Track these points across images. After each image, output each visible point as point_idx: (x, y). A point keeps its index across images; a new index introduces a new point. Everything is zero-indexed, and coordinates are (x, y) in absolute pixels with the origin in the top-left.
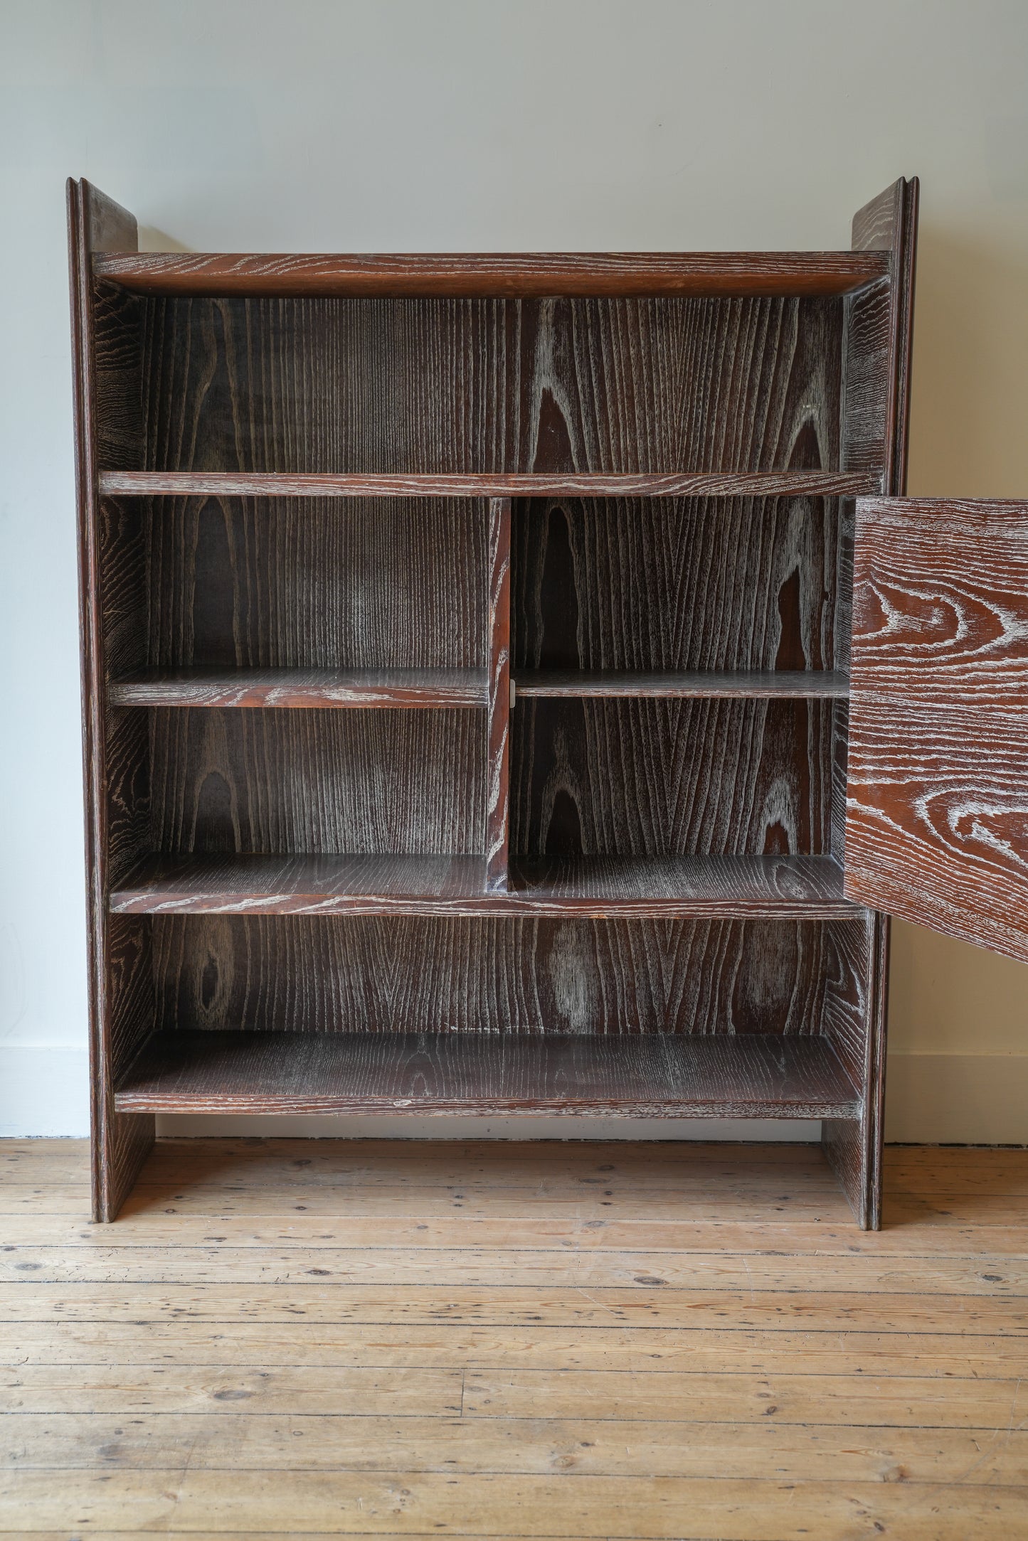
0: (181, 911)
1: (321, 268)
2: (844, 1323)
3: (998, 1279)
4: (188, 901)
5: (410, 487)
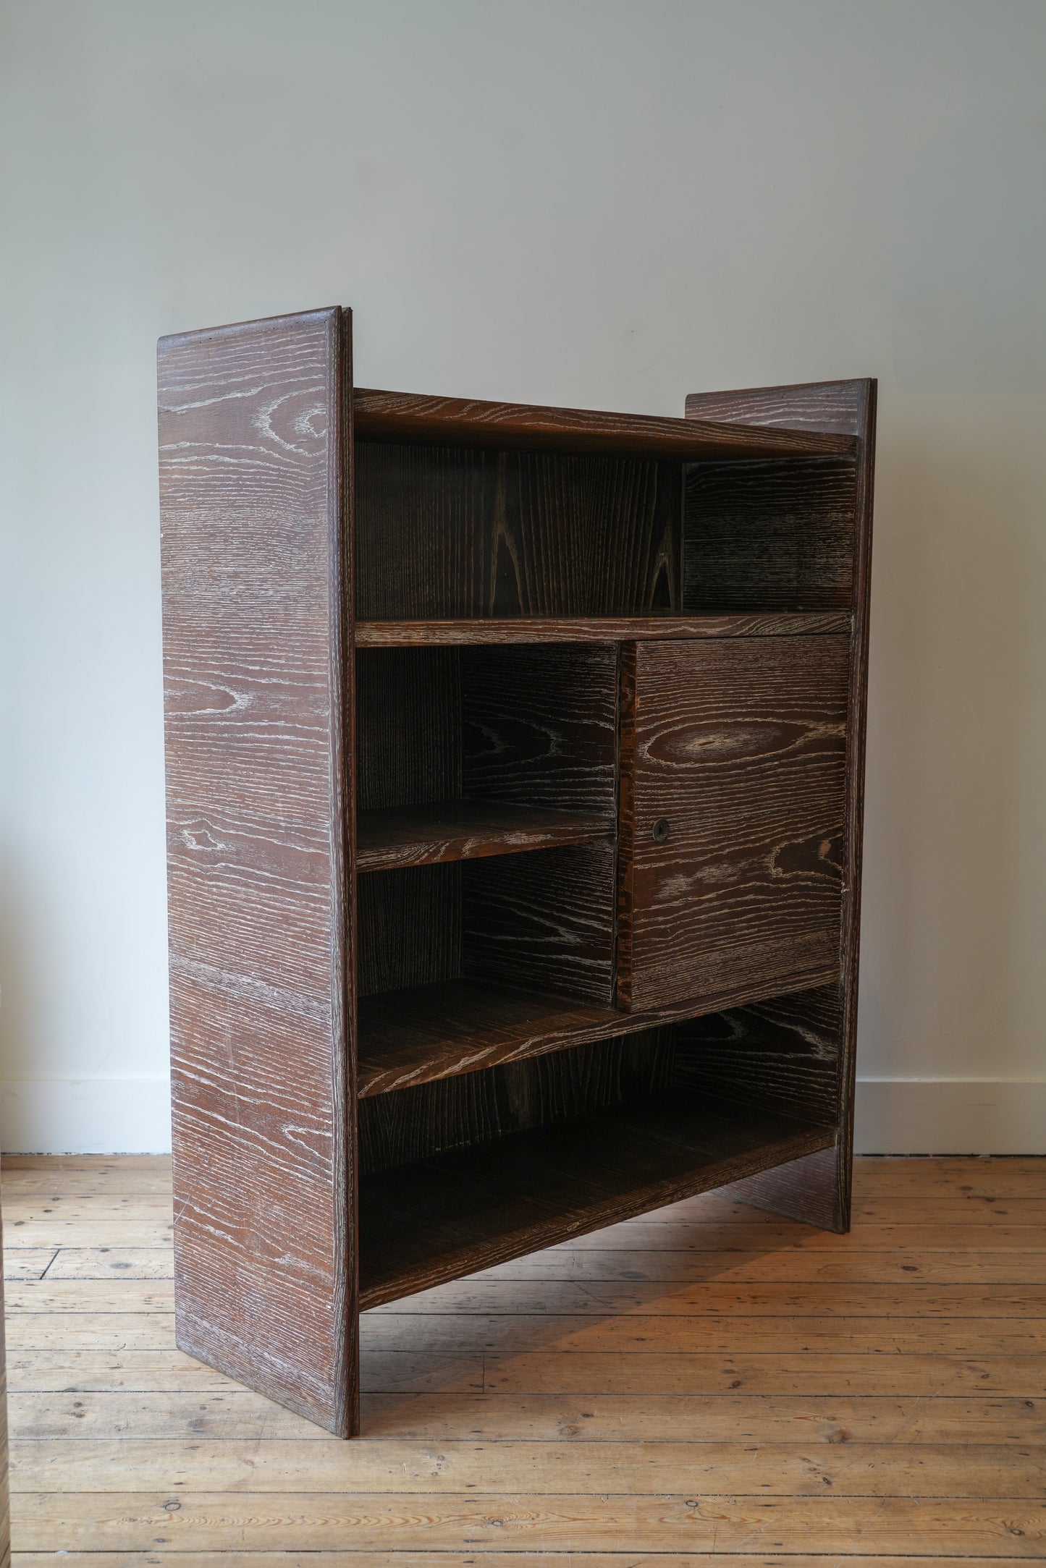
0: (413, 1083)
1: (525, 419)
2: (792, 1310)
3: (914, 1269)
4: (418, 1071)
5: (585, 632)
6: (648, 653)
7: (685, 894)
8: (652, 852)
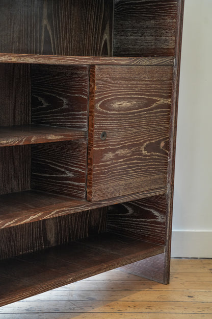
4: (14, 221)
6: (100, 70)
7: (112, 159)
8: (100, 143)
